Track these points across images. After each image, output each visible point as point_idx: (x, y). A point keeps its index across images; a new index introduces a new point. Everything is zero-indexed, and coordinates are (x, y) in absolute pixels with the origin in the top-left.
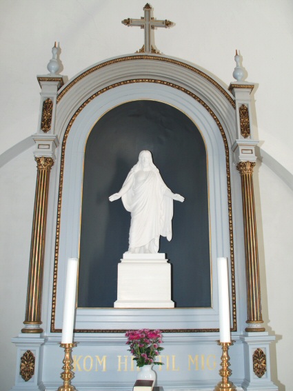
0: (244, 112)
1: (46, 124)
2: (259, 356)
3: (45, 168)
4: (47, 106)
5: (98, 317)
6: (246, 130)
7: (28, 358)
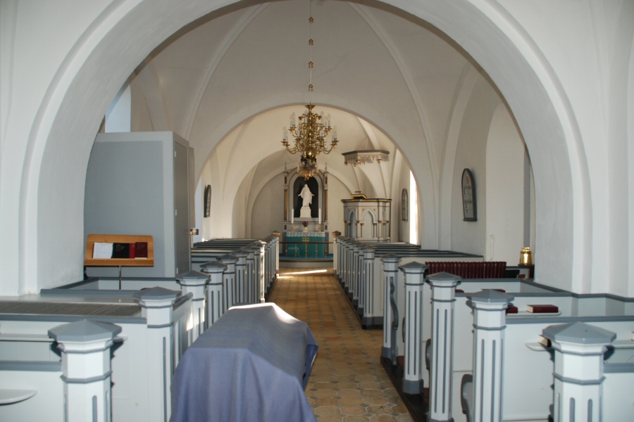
0: (326, 178)
1: (286, 182)
2: (326, 226)
3: (285, 191)
4: (286, 178)
5: (297, 219)
6: (326, 183)
7: (286, 226)
